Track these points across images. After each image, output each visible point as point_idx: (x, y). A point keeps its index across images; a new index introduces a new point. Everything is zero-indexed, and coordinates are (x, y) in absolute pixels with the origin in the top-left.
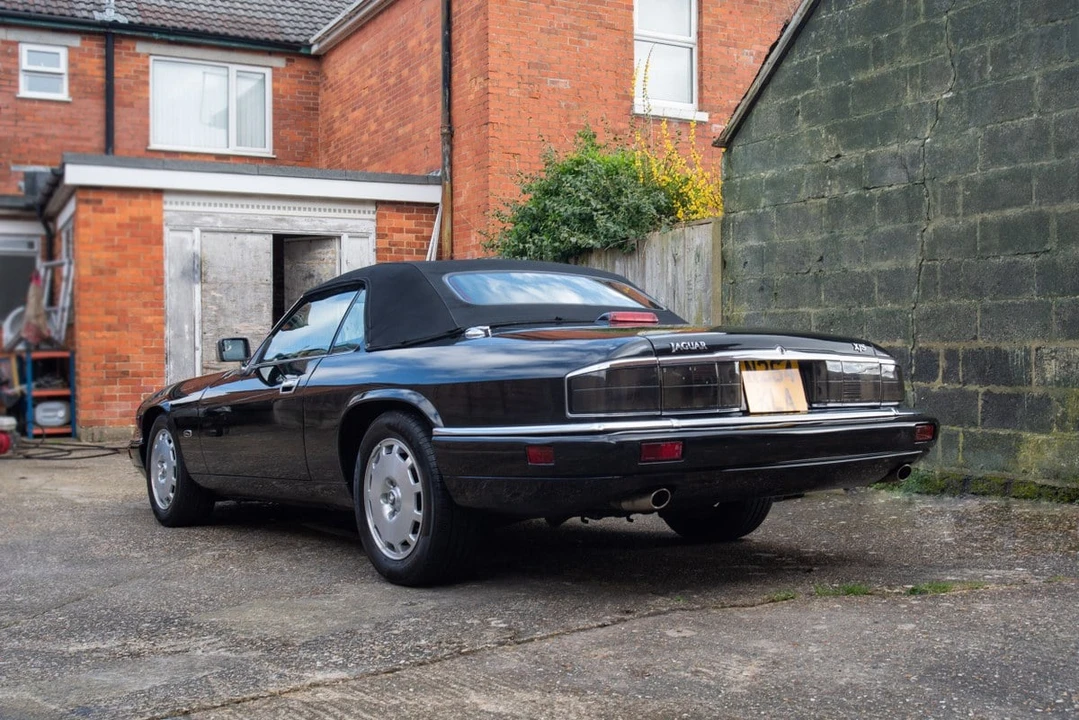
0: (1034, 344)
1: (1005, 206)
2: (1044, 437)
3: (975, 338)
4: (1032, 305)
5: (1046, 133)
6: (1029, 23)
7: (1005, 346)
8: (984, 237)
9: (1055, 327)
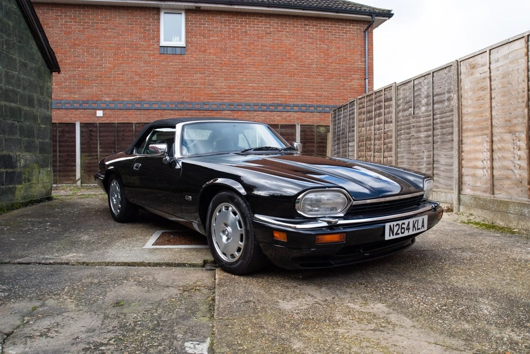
0: (18, 153)
1: (11, 102)
2: (21, 186)
3: (3, 150)
4: (18, 140)
5: (20, 81)
6: (15, 38)
7: (11, 154)
8: (5, 111)
9: (23, 148)
